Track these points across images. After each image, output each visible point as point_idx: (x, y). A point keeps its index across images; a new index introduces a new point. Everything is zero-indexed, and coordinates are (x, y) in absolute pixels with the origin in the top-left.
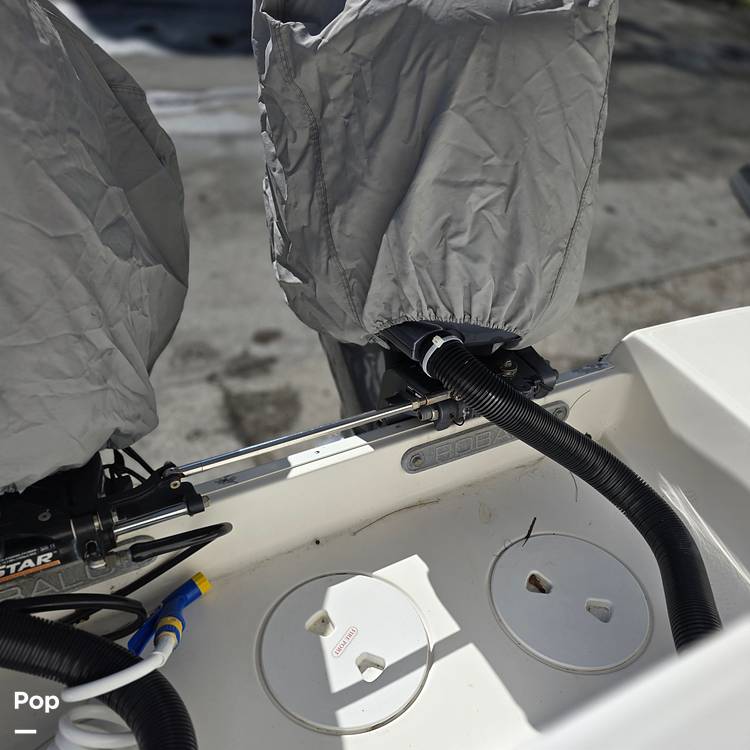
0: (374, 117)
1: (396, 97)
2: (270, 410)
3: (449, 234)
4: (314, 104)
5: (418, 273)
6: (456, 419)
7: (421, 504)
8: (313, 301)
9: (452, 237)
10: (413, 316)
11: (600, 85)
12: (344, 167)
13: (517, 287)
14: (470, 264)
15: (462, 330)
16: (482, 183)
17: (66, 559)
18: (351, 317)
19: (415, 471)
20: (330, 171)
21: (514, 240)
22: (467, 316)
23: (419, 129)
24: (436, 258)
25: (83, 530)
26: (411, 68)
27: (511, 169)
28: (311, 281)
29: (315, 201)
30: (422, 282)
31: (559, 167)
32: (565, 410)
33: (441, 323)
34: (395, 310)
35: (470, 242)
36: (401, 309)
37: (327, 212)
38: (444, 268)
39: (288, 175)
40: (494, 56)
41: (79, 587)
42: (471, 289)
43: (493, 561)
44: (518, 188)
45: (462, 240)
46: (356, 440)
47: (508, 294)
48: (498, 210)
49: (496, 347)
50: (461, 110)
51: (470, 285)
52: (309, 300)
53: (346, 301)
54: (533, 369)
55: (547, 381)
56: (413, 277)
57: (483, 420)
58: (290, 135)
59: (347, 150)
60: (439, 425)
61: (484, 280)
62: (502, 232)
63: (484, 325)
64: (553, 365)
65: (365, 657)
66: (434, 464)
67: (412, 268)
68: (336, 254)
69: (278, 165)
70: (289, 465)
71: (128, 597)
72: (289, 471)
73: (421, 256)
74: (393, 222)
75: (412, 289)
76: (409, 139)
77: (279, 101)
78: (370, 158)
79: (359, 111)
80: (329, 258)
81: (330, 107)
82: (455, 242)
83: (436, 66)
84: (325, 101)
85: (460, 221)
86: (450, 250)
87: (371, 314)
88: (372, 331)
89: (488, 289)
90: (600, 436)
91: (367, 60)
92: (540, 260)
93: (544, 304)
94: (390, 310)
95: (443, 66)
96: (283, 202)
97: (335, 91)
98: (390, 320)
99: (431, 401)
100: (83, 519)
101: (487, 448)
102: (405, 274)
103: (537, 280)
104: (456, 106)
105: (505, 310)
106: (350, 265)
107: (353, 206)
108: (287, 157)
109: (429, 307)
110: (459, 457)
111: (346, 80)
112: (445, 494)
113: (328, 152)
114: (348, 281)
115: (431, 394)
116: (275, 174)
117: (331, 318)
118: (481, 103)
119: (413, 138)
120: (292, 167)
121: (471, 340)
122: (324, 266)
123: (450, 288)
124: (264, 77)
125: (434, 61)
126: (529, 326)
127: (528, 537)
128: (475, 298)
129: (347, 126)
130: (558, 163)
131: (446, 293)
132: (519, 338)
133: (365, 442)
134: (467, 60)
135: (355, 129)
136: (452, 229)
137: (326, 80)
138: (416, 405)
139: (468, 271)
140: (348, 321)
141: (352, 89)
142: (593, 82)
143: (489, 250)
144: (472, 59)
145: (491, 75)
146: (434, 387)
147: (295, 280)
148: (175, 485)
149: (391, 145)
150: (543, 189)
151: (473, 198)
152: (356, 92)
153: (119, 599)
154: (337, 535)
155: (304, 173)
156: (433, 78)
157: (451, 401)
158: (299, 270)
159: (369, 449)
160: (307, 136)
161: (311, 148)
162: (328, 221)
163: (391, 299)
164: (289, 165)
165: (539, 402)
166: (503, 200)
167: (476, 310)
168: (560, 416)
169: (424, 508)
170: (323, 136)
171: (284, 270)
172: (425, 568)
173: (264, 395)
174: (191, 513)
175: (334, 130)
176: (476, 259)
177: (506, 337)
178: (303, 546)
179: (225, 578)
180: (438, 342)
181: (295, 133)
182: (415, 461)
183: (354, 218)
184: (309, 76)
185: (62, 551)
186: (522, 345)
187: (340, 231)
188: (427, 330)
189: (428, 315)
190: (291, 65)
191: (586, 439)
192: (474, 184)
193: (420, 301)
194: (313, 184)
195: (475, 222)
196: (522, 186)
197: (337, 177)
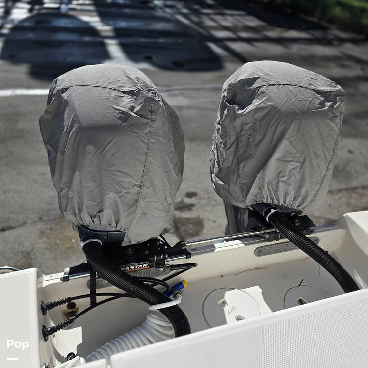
0: (258, 137)
1: (267, 132)
2: (191, 226)
3: (280, 176)
4: (238, 130)
5: (268, 187)
6: (276, 239)
7: (260, 268)
8: (228, 191)
9: (281, 177)
10: (265, 201)
11: (336, 132)
12: (246, 150)
13: (302, 195)
14: (286, 186)
15: (281, 208)
16: (293, 161)
17: (151, 267)
18: (241, 198)
19: (259, 256)
20: (241, 151)
21: (303, 180)
22: (284, 203)
23: (273, 143)
24: (275, 183)
25: (158, 258)
26: (272, 125)
27: (303, 158)
28: (228, 184)
29: (235, 158)
30: (269, 190)
31: (320, 157)
32: (318, 240)
33: (274, 204)
34: (258, 198)
35: (287, 179)
36: (260, 198)
37: (239, 163)
38: (277, 187)
39: (226, 150)
40: (300, 124)
41: (156, 277)
42: (286, 195)
43: (285, 292)
44: (305, 164)
45: (284, 179)
46: (238, 242)
47: (299, 197)
48: (298, 170)
49: (293, 214)
50: (288, 139)
51: (286, 193)
52: (226, 190)
53: (240, 193)
54: (306, 224)
55: (311, 228)
56: (266, 188)
57: (286, 240)
58: (228, 138)
59: (248, 145)
60: (270, 240)
61: (291, 192)
62: (298, 177)
63: (290, 207)
64: (314, 223)
65: (238, 317)
66: (266, 254)
67: (266, 186)
68: (240, 177)
69: (222, 145)
70: (215, 247)
71: (166, 282)
72: (215, 249)
73: (270, 182)
74: (261, 171)
75: (265, 192)
76: (270, 145)
77: (226, 128)
78: (256, 149)
79: (254, 134)
80: (237, 178)
81: (244, 132)
82: (281, 179)
83: (281, 126)
84: (242, 130)
85: (284, 172)
86: (280, 181)
87: (250, 198)
88: (248, 204)
89: (292, 195)
90: (332, 252)
91: (258, 120)
92: (311, 187)
93: (311, 201)
94: (256, 198)
95: (283, 125)
96: (223, 158)
97: (246, 127)
98: (256, 201)
99: (268, 231)
100: (158, 254)
101: (286, 251)
102: (264, 187)
103: (310, 194)
104: (287, 138)
105: (298, 202)
106: (244, 181)
107: (248, 163)
108: (226, 144)
109: (271, 199)
110: (276, 253)
111: (250, 125)
112: (269, 266)
113: (241, 145)
114: (242, 186)
115: (268, 228)
116: (221, 148)
117: (234, 198)
118: (295, 138)
119: (271, 145)
120: (228, 147)
121: (284, 211)
122: (235, 180)
123: (278, 193)
124: (222, 120)
125: (280, 124)
126: (306, 208)
127: (299, 285)
128: (287, 197)
129: (249, 138)
130: (319, 156)
131: (277, 195)
132: (302, 212)
133: (241, 243)
134: (291, 125)
135: (251, 140)
136: (281, 175)
137: (243, 124)
138: (262, 232)
139: (285, 188)
140: (240, 199)
141: (252, 128)
142: (334, 131)
143: (294, 182)
144: (293, 125)
145: (299, 129)
146: (269, 226)
147: (221, 182)
148: (183, 248)
149: (263, 146)
150: (314, 164)
151: (289, 166)
152: (253, 128)
153: (163, 282)
154: (229, 275)
155: (232, 149)
156: (280, 129)
157: (275, 232)
158: (224, 179)
159: (243, 245)
160: (234, 139)
161: (235, 142)
162: (239, 166)
163: (257, 194)
164: (227, 147)
165: (308, 236)
166: (300, 167)
167: (287, 202)
168: (316, 242)
169: (261, 270)
170: (240, 139)
171: (217, 179)
172: (261, 291)
173: (189, 219)
174: (187, 258)
175: (245, 138)
176: (289, 185)
177: (297, 211)
178: (217, 277)
179: (191, 283)
180: (273, 211)
181: (230, 137)
182: (259, 252)
183: (248, 167)
184: (238, 122)
185: (150, 264)
186: (303, 215)
187: (242, 170)
188: (269, 206)
189: (270, 201)
190: (232, 118)
191: (326, 253)
192: (290, 161)
193: (268, 196)
194: (235, 153)
195: (289, 174)
196: (307, 164)
197: (244, 153)
